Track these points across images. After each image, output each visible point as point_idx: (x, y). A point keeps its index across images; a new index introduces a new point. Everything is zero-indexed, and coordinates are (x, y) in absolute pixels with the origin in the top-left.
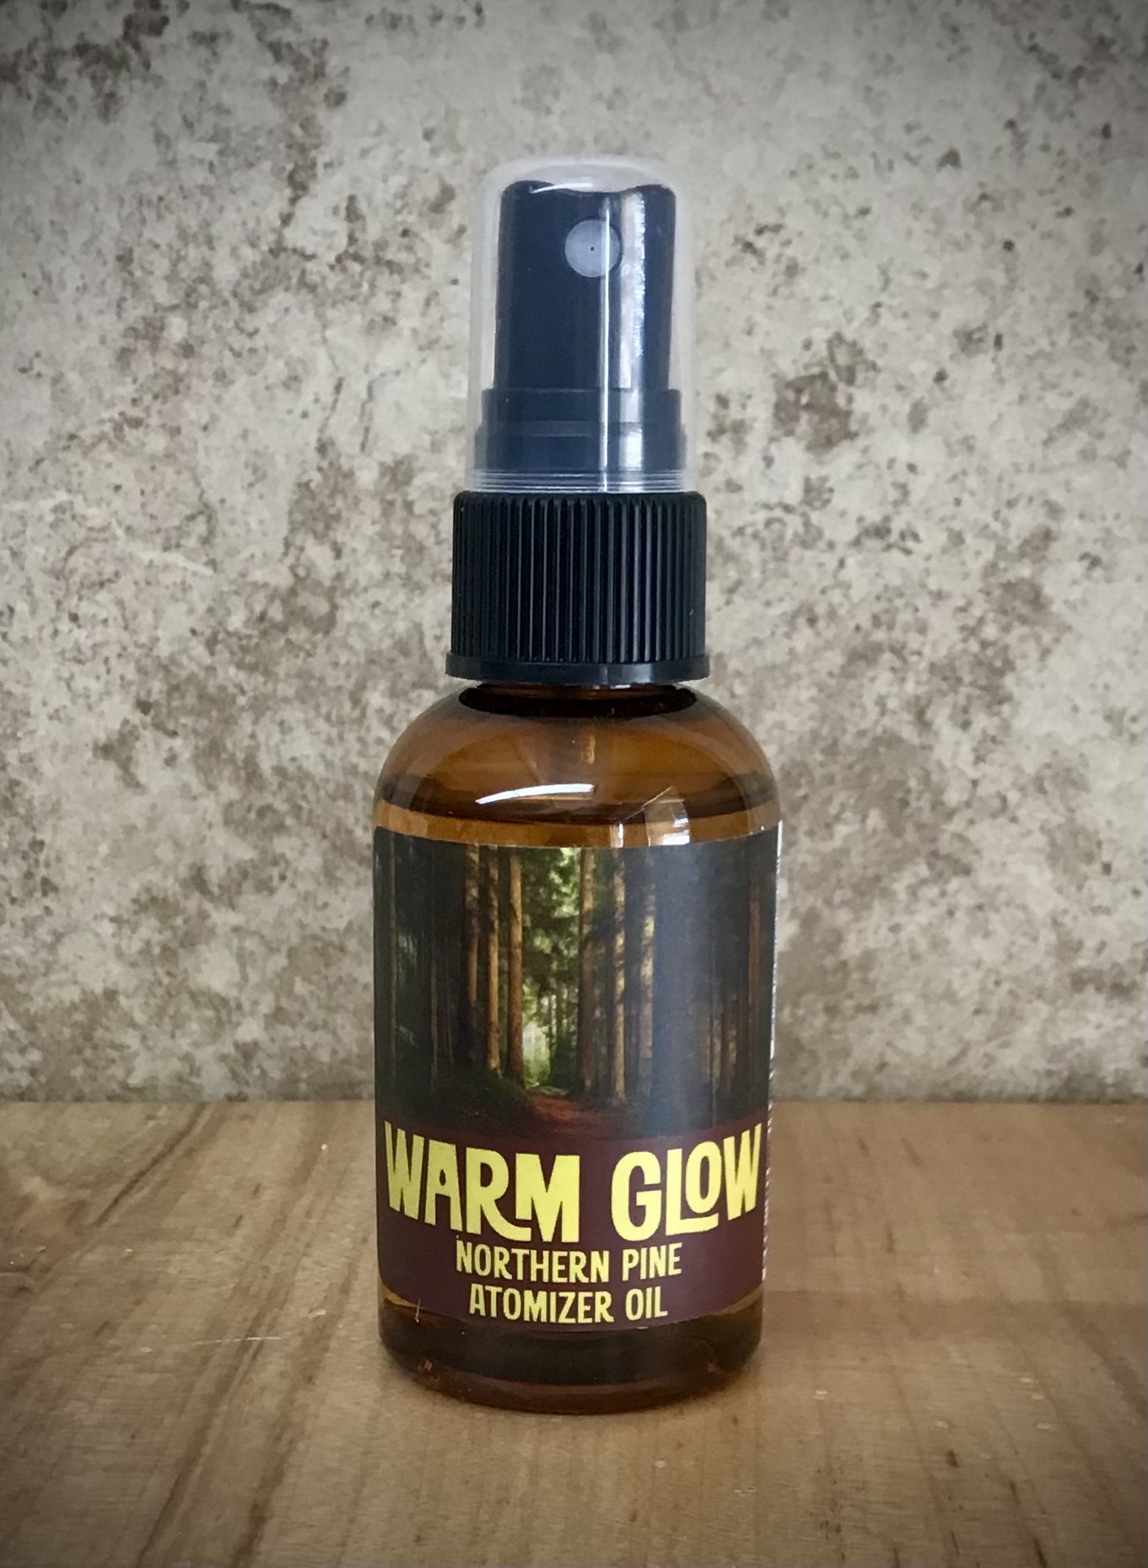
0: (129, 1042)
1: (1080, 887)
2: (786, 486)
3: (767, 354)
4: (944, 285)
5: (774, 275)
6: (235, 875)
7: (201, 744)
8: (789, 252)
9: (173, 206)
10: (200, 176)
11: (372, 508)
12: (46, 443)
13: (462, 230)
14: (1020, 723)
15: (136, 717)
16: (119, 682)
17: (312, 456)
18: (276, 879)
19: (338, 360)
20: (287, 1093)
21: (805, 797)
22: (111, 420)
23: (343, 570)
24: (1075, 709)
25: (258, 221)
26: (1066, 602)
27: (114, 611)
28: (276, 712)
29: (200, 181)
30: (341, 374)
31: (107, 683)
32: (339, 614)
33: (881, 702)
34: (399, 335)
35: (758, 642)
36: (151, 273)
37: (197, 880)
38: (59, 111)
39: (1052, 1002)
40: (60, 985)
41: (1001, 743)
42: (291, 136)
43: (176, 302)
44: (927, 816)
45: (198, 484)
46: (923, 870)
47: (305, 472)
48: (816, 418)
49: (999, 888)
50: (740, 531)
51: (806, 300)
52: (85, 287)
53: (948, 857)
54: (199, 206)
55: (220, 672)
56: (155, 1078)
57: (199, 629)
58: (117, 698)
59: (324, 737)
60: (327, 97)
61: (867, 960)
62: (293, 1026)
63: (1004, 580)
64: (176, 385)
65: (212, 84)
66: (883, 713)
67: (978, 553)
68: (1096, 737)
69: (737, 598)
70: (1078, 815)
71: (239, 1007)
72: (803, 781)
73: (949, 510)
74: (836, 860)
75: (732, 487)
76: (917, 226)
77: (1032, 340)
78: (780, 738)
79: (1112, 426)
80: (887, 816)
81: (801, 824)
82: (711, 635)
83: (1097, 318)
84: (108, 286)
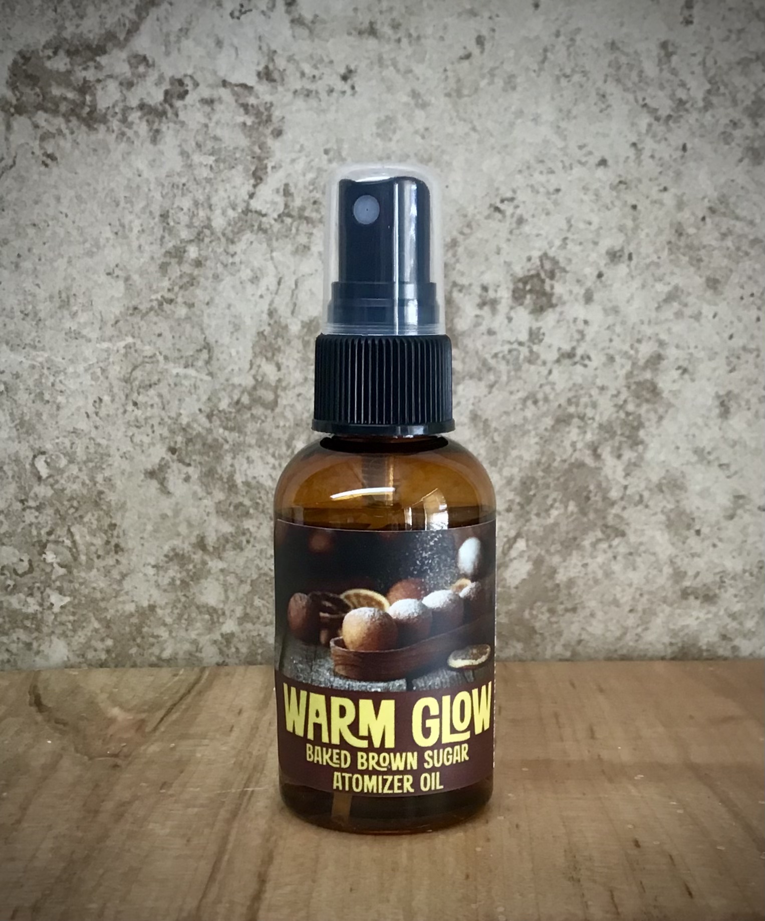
0: (163, 634)
1: (684, 543)
2: (520, 332)
3: (508, 264)
4: (601, 228)
5: (511, 224)
6: (222, 541)
7: (204, 470)
8: (519, 211)
9: (191, 189)
10: (205, 173)
11: (297, 344)
12: (121, 313)
14: (649, 455)
15: (168, 456)
16: (158, 437)
17: (265, 316)
18: (244, 542)
19: (280, 268)
20: (250, 661)
21: (534, 495)
22: (157, 300)
23: (282, 377)
24: (678, 448)
25: (236, 197)
26: (670, 391)
27: (157, 399)
28: (245, 452)
29: (205, 175)
30: (280, 276)
31: (152, 438)
32: (279, 400)
33: (573, 444)
34: (312, 255)
35: (507, 413)
36: (179, 223)
37: (201, 544)
38: (129, 138)
39: (671, 605)
40: (124, 602)
41: (639, 466)
42: (254, 152)
43: (192, 238)
44: (600, 505)
45: (203, 333)
46: (599, 534)
47: (261, 326)
48: (534, 297)
49: (641, 544)
50: (495, 356)
51: (528, 236)
52: (143, 231)
53: (612, 527)
54: (204, 189)
55: (215, 431)
56: (177, 654)
57: (203, 408)
58: (158, 446)
59: (271, 466)
60: (272, 133)
61: (571, 583)
62: (254, 624)
63: (637, 379)
64: (192, 281)
65: (211, 125)
66: (575, 450)
67: (623, 366)
68: (688, 463)
69: (494, 390)
70: (681, 504)
71: (224, 614)
72: (533, 486)
73: (607, 344)
74: (552, 529)
75: (491, 332)
76: (586, 198)
77: (648, 256)
78: (520, 464)
79: (691, 300)
80: (578, 505)
81: (532, 510)
82: (481, 410)
83: (682, 243)
84: (155, 230)
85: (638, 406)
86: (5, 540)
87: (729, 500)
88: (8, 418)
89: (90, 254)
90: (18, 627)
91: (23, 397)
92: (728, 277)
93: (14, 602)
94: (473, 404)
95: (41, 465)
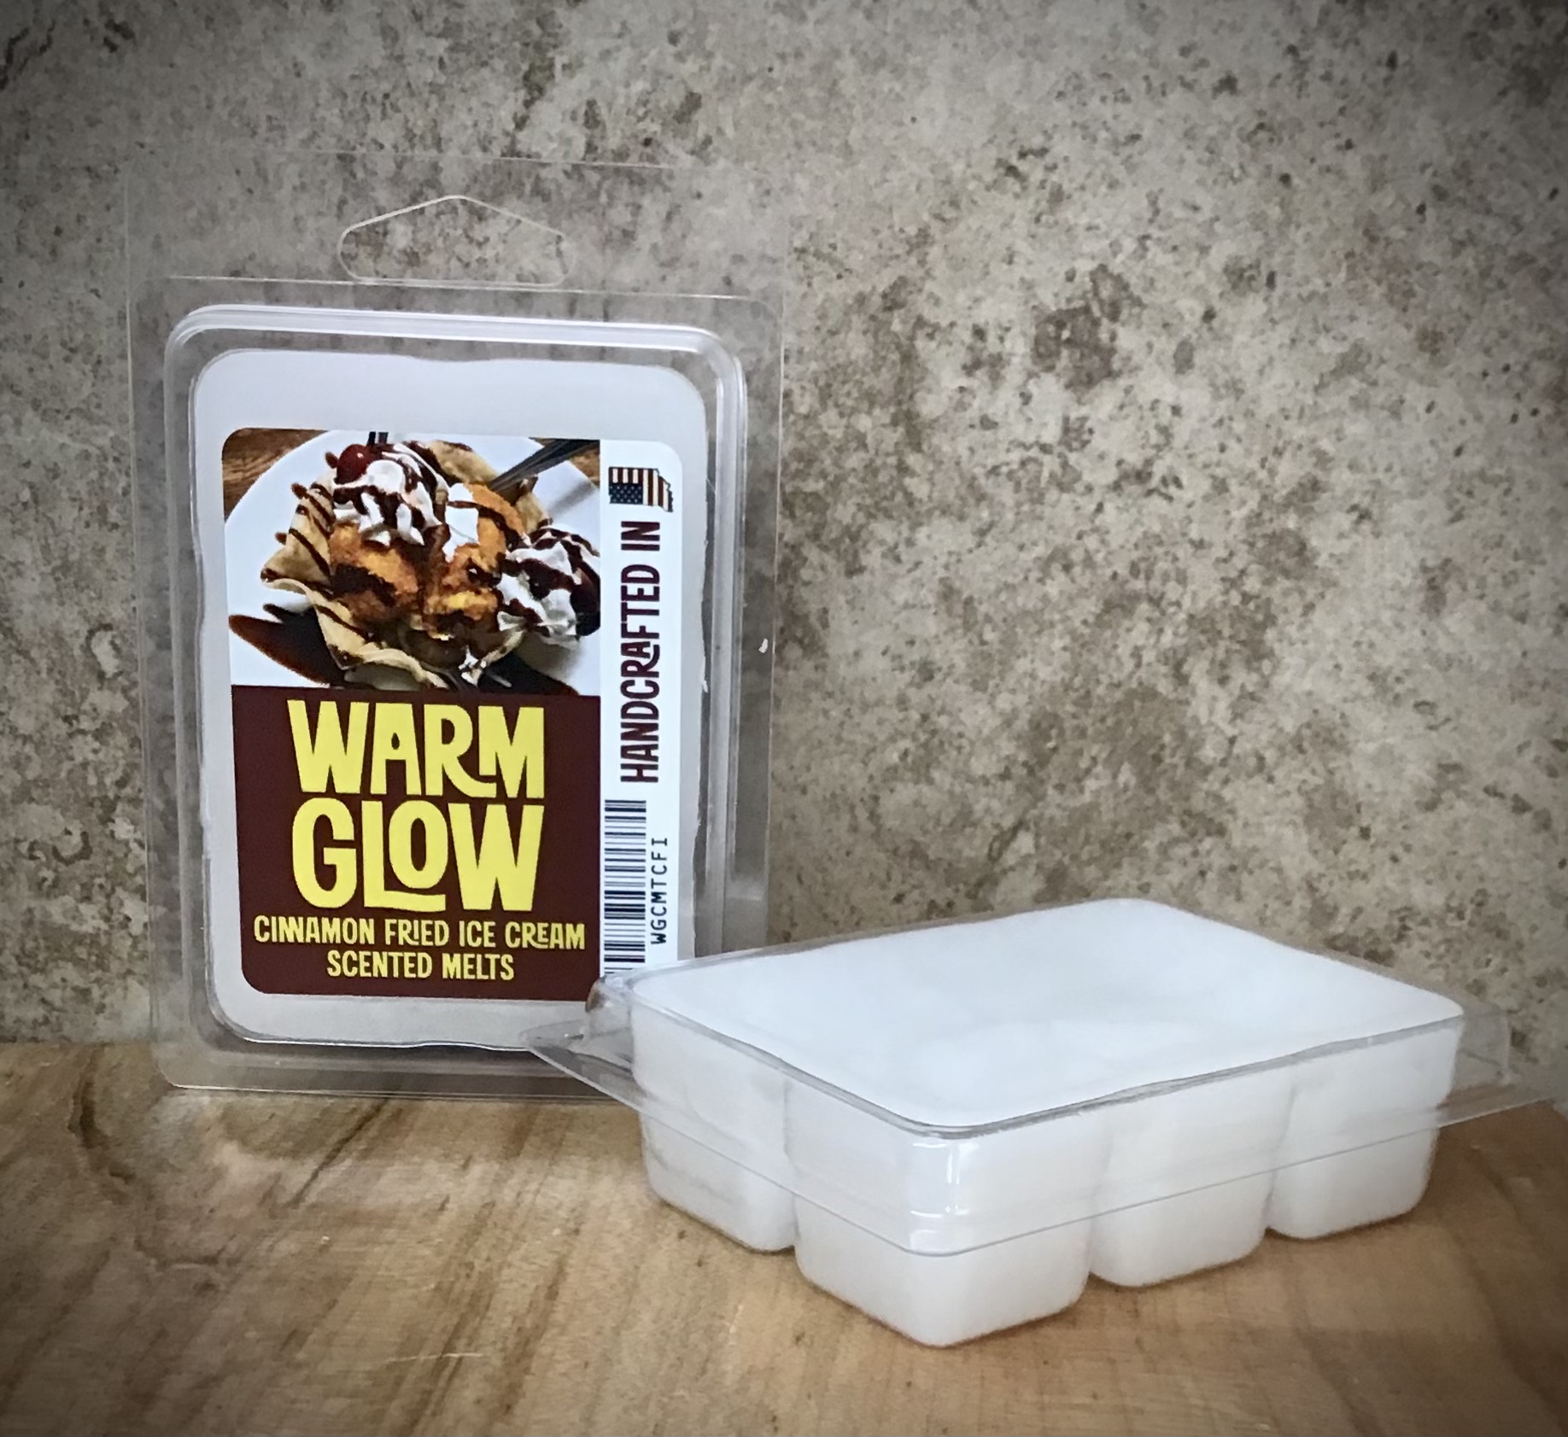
1: (1336, 852)
2: (1045, 425)
3: (1028, 286)
4: (1216, 219)
5: (1037, 202)
9: (400, 104)
10: (430, 73)
13: (708, 141)
14: (1282, 680)
19: (573, 274)
21: (1055, 749)
24: (1337, 667)
25: (491, 122)
26: (1332, 556)
29: (429, 79)
33: (1137, 653)
34: (639, 250)
35: (1008, 587)
36: (374, 174)
41: (1259, 700)
42: (527, 33)
44: (1181, 773)
46: (1175, 828)
48: (1078, 355)
49: (1255, 850)
50: (994, 471)
51: (1069, 230)
52: (303, 187)
53: (1201, 815)
54: (427, 105)
63: (1269, 531)
66: (1138, 665)
67: (1243, 503)
68: (1357, 697)
69: (988, 539)
70: (1338, 777)
72: (1054, 732)
73: (1215, 456)
74: (1086, 815)
75: (987, 423)
76: (1190, 156)
77: (1307, 280)
78: (1031, 688)
79: (1385, 372)
80: (1140, 773)
81: (1049, 777)
82: (962, 578)
83: (1375, 259)
84: (327, 187)
85: (1268, 582)
86: (35, 793)
87: (1428, 772)
88: (39, 555)
89: (199, 232)
90: (63, 959)
91: (67, 516)
92: (1462, 329)
93: (57, 910)
94: (946, 567)
95: (103, 650)
